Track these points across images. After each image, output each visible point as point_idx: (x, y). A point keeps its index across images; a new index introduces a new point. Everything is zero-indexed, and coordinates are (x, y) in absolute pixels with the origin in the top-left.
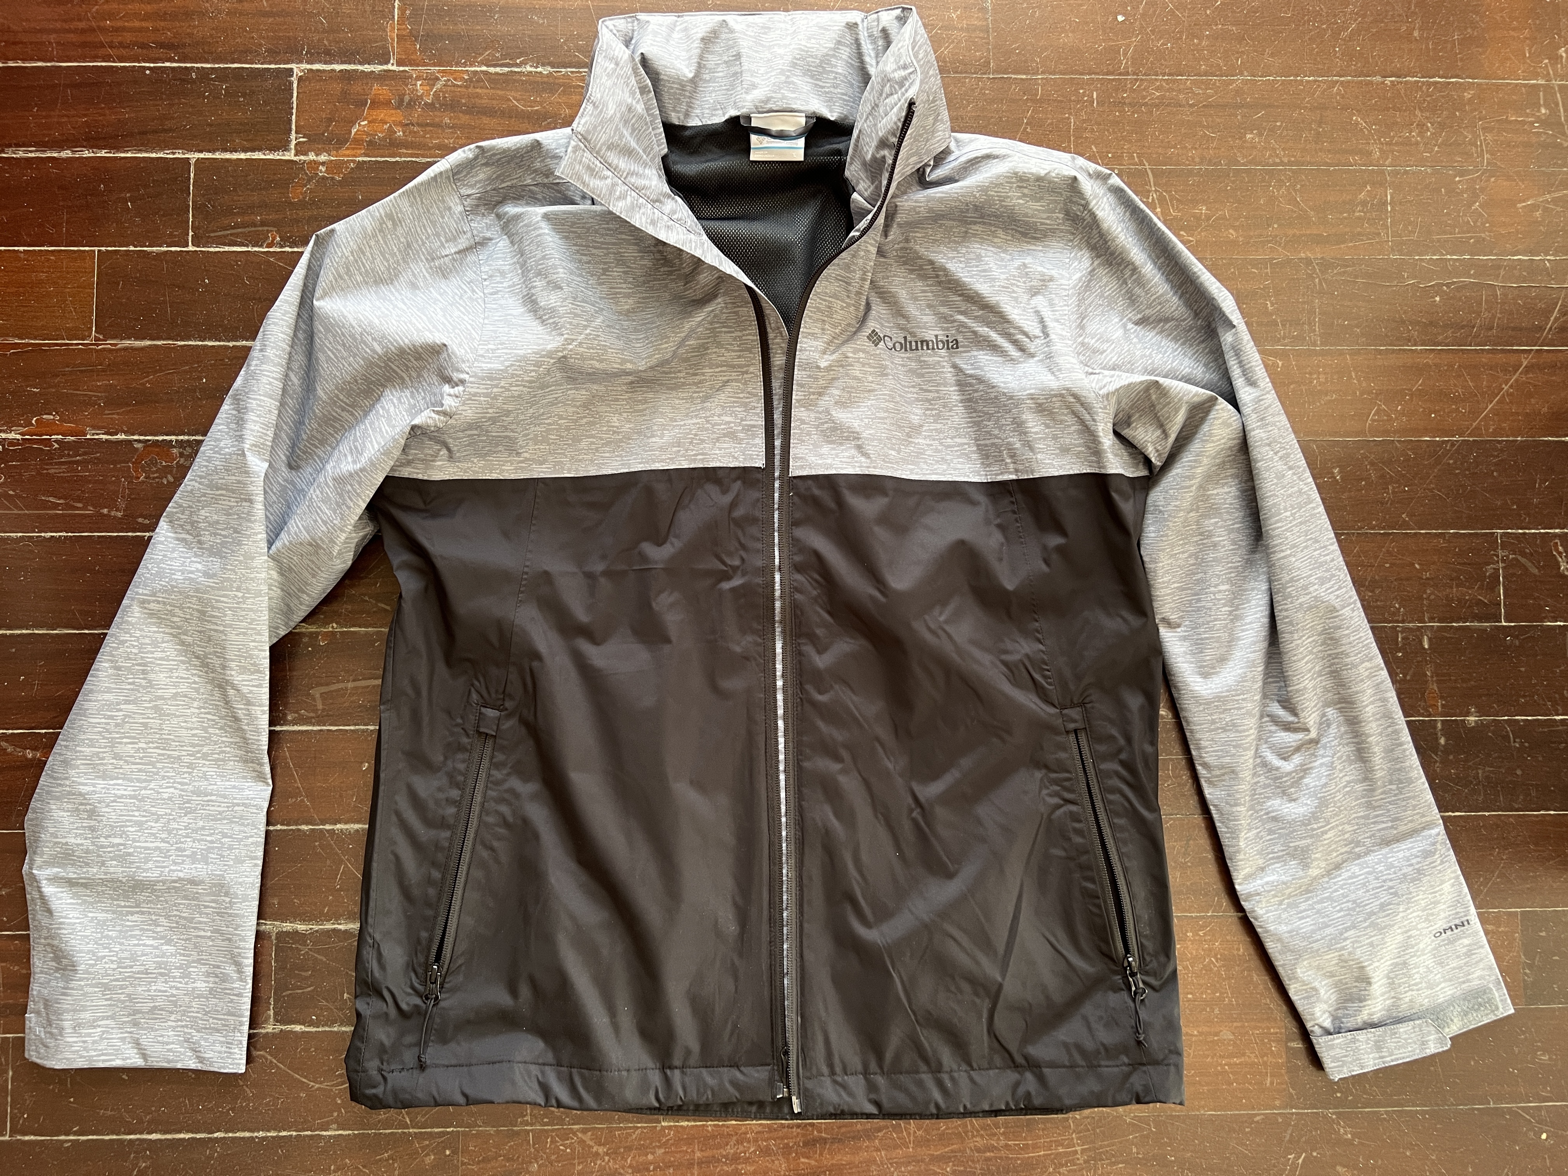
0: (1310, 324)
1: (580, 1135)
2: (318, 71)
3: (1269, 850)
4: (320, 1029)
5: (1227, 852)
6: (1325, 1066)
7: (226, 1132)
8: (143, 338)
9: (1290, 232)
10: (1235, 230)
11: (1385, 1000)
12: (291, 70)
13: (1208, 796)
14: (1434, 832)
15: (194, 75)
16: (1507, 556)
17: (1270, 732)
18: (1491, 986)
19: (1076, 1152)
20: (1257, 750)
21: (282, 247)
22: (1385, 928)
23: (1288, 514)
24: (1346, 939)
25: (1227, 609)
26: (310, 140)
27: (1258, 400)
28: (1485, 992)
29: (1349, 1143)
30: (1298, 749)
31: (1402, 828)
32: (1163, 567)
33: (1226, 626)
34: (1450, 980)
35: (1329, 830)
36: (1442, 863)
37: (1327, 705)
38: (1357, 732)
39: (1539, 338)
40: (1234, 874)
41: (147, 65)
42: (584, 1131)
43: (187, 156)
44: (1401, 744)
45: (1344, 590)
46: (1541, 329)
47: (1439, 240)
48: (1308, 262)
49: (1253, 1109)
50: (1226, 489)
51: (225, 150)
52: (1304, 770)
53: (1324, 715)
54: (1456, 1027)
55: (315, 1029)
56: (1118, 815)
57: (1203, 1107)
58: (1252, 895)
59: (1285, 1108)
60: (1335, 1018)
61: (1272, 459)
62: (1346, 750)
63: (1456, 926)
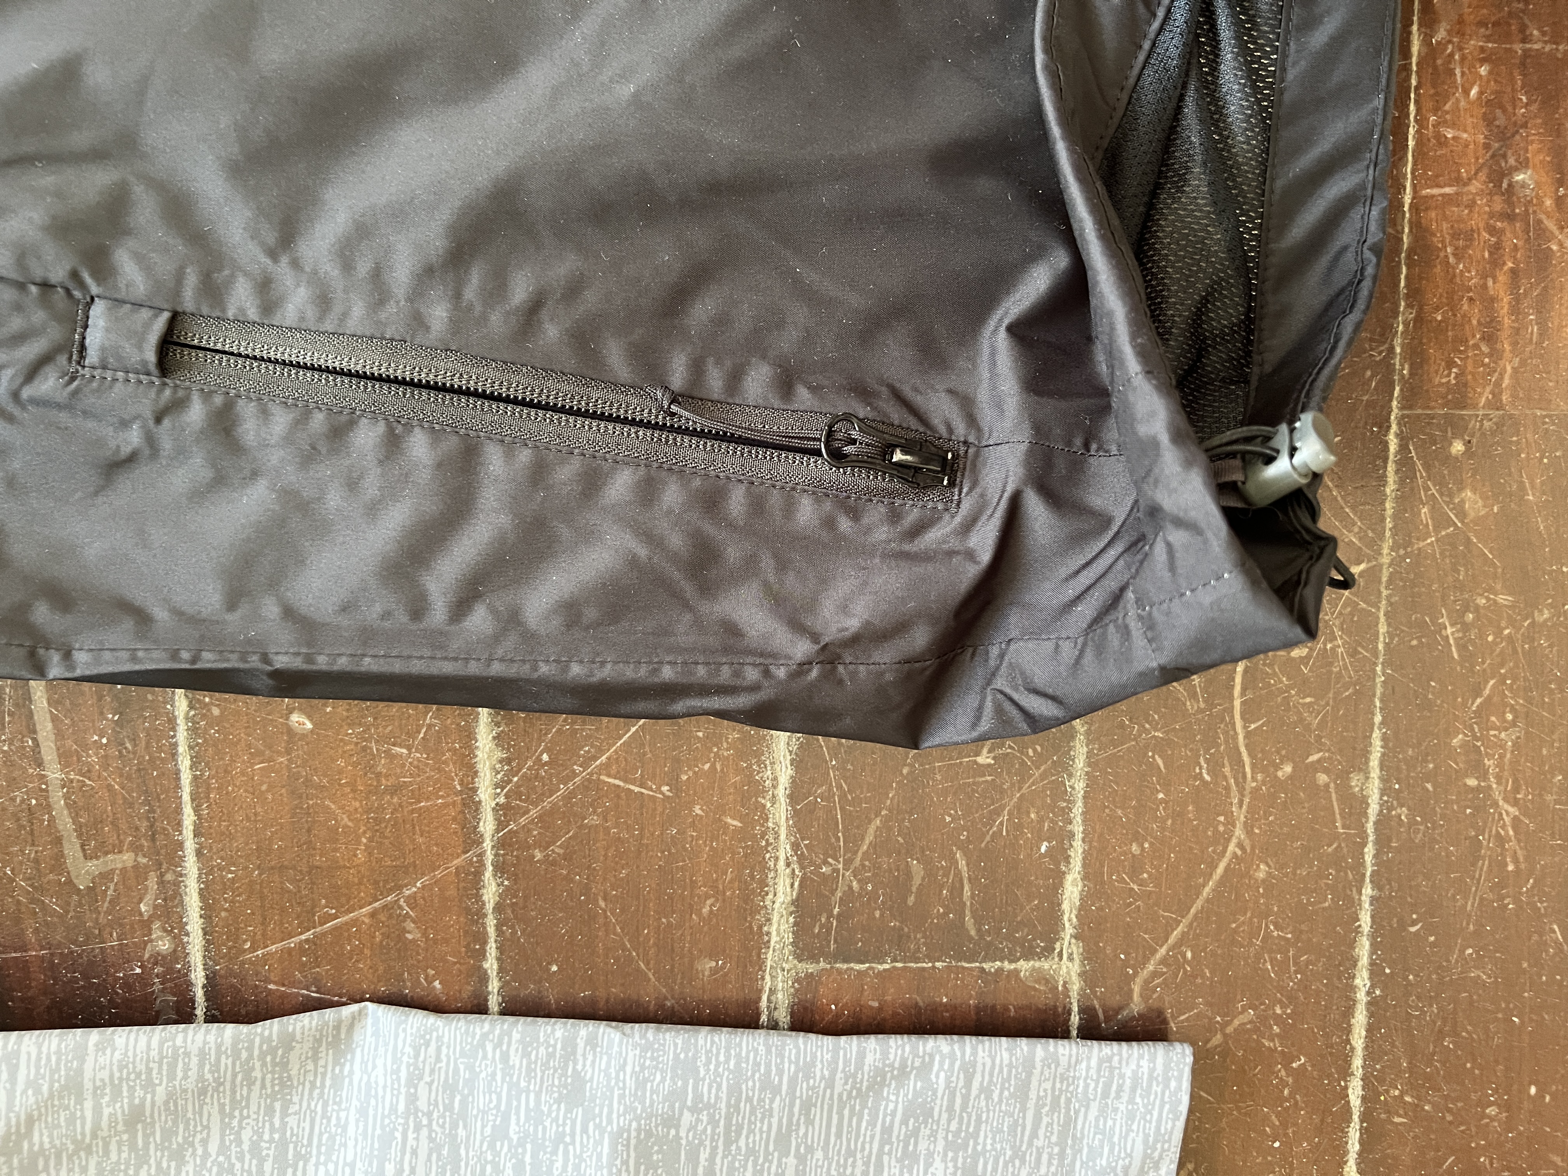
4: (1078, 828)
55: (1078, 844)
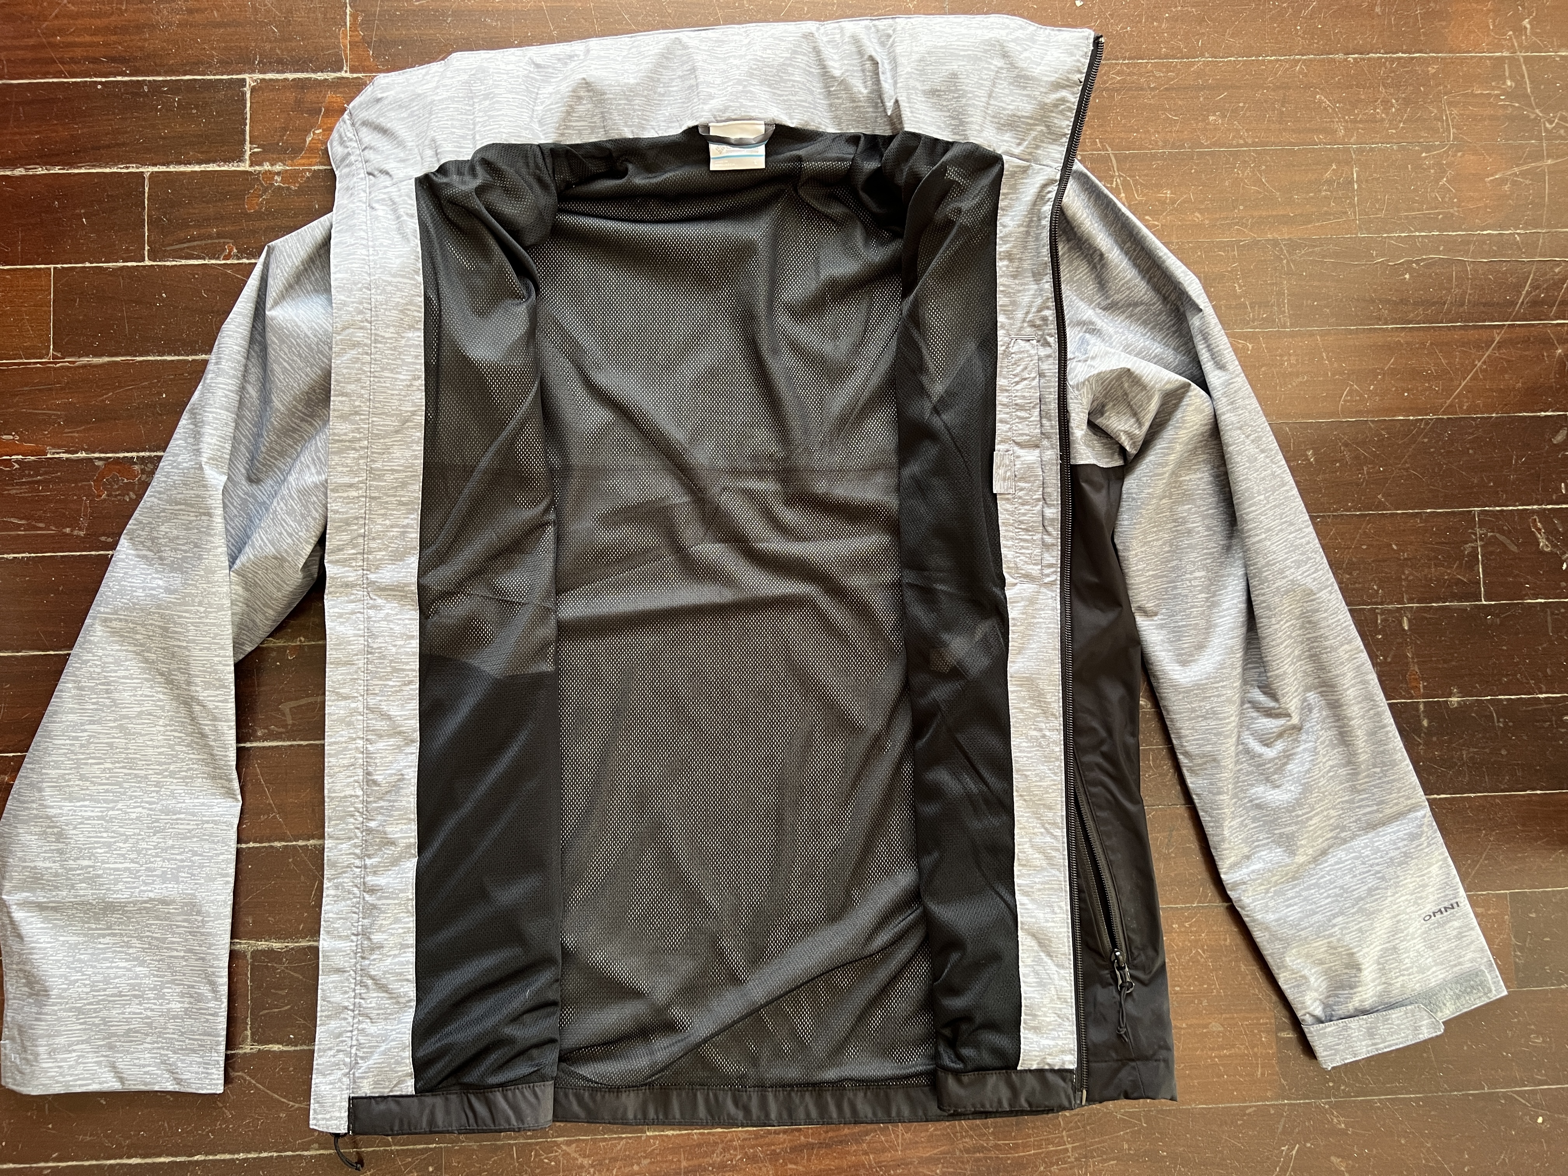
0: (1279, 305)
1: (564, 1147)
2: (271, 80)
3: (1254, 838)
4: (298, 1048)
5: (1212, 840)
6: (1318, 1055)
7: (207, 1154)
8: (102, 355)
9: (1256, 214)
10: (1201, 213)
11: (1376, 986)
12: (244, 80)
13: (1190, 785)
14: (1420, 814)
15: (146, 89)
16: (1486, 535)
17: (1252, 718)
18: (1483, 968)
19: (1067, 1150)
20: (1239, 737)
21: (239, 259)
22: (1373, 913)
23: (1262, 497)
24: (1334, 926)
25: (1203, 595)
26: (264, 151)
27: (1228, 384)
28: (1477, 975)
29: (1344, 1132)
30: (1280, 735)
31: (1388, 811)
32: (1136, 555)
33: (1203, 613)
34: (1442, 963)
35: (1314, 815)
36: (1429, 845)
37: (1308, 689)
38: (1338, 715)
39: (1511, 314)
40: (1219, 864)
41: (99, 79)
42: (568, 1144)
43: (141, 170)
44: (1384, 727)
45: (1321, 572)
46: (1513, 303)
47: (1407, 217)
48: (1275, 243)
49: (1245, 1101)
50: (1199, 475)
51: (180, 163)
52: (1287, 756)
53: (1305, 700)
54: (1449, 1011)
55: (293, 1048)
56: (1100, 808)
57: (1195, 1101)
58: (1238, 885)
59: (1277, 1100)
60: (1326, 1006)
61: (1244, 443)
62: (1328, 735)
63: (1446, 908)
